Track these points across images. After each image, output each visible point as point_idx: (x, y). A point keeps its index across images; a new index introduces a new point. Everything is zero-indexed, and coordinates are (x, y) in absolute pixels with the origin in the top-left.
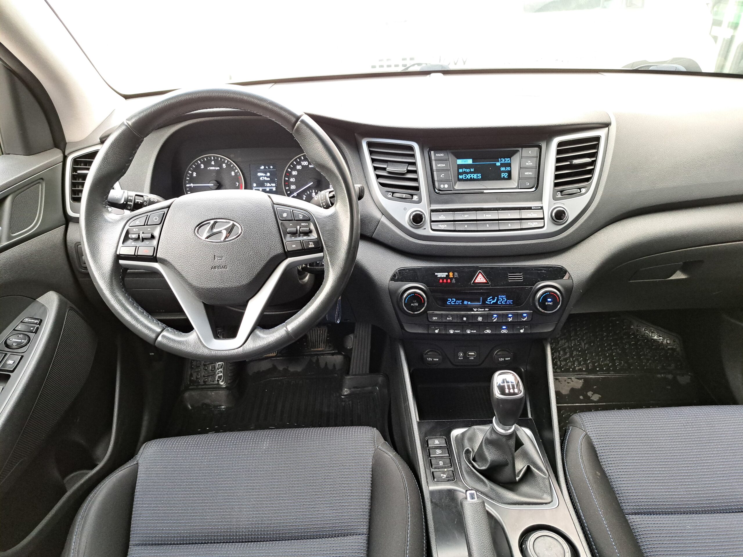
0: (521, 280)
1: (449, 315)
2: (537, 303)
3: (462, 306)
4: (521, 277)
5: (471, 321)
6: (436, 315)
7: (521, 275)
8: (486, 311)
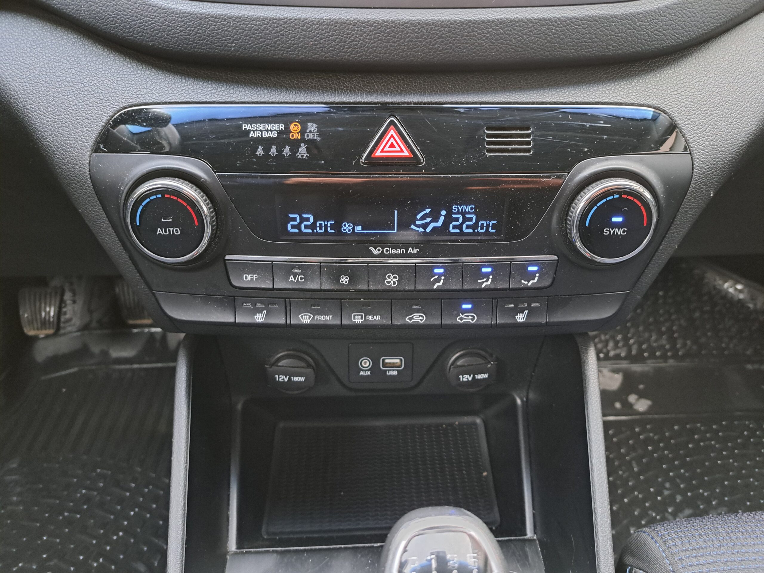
0: (528, 151)
1: (293, 267)
2: (575, 232)
3: (335, 238)
4: (528, 143)
5: (364, 287)
6: (253, 267)
7: (528, 136)
8: (411, 256)
